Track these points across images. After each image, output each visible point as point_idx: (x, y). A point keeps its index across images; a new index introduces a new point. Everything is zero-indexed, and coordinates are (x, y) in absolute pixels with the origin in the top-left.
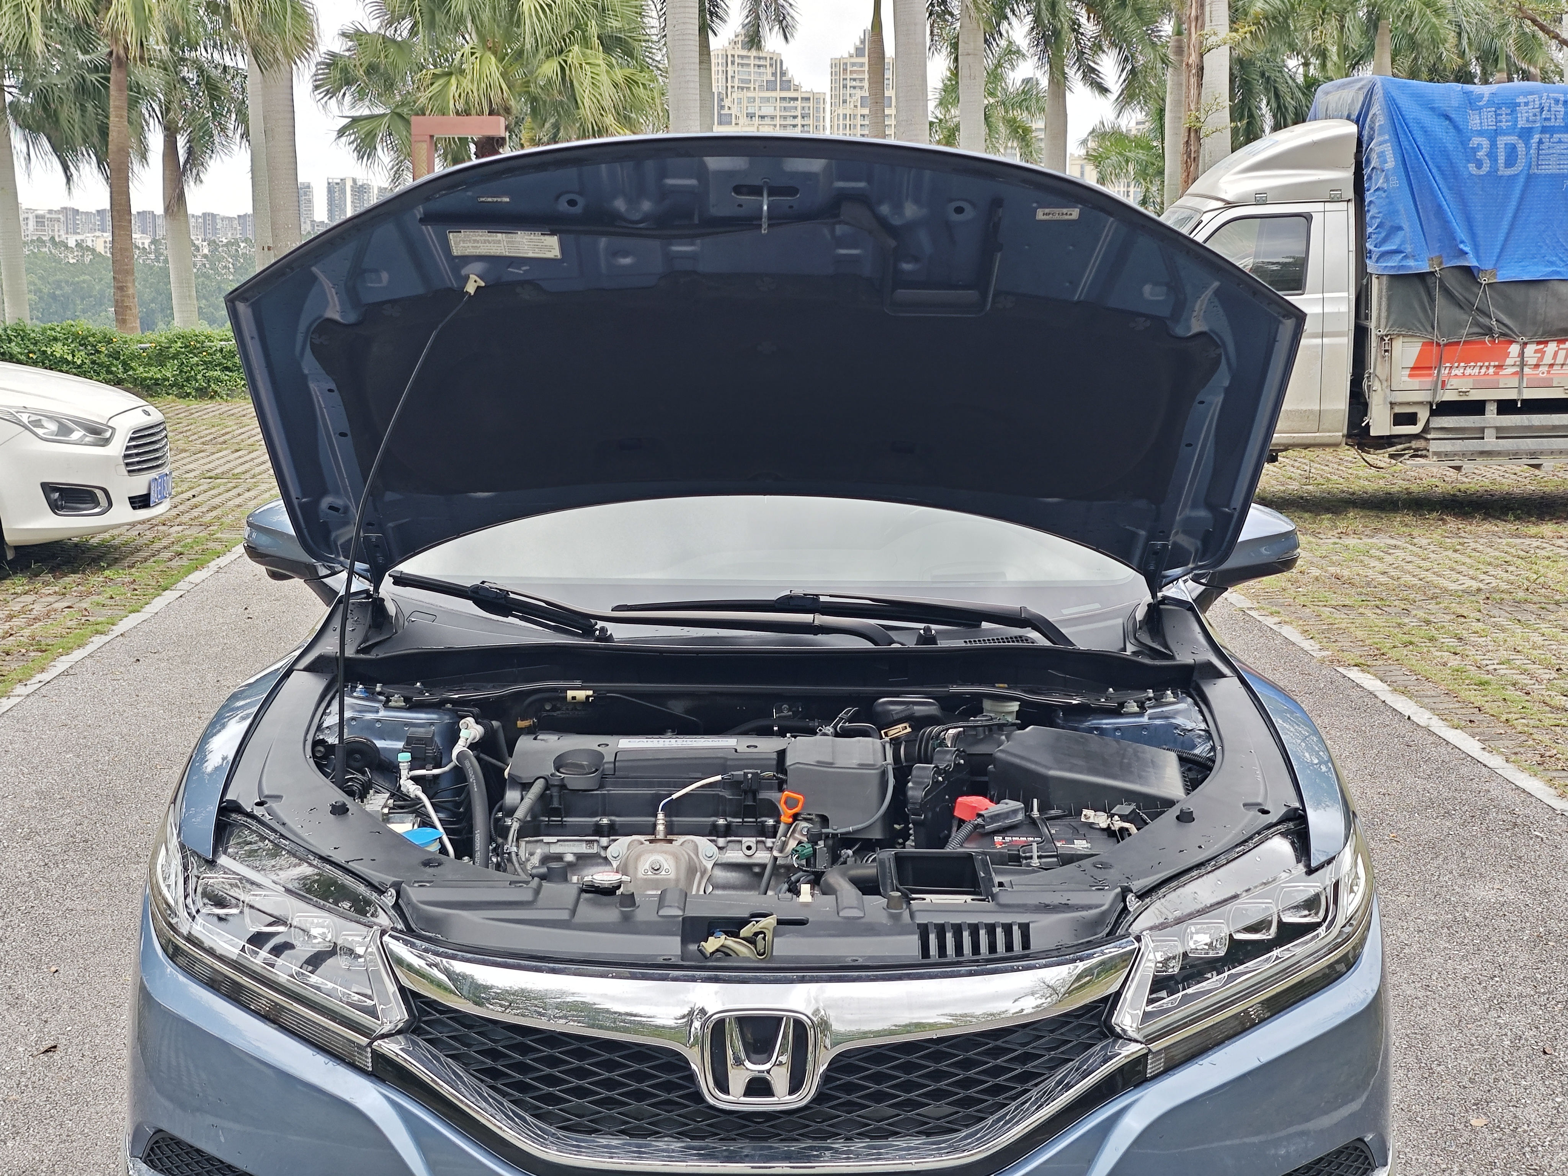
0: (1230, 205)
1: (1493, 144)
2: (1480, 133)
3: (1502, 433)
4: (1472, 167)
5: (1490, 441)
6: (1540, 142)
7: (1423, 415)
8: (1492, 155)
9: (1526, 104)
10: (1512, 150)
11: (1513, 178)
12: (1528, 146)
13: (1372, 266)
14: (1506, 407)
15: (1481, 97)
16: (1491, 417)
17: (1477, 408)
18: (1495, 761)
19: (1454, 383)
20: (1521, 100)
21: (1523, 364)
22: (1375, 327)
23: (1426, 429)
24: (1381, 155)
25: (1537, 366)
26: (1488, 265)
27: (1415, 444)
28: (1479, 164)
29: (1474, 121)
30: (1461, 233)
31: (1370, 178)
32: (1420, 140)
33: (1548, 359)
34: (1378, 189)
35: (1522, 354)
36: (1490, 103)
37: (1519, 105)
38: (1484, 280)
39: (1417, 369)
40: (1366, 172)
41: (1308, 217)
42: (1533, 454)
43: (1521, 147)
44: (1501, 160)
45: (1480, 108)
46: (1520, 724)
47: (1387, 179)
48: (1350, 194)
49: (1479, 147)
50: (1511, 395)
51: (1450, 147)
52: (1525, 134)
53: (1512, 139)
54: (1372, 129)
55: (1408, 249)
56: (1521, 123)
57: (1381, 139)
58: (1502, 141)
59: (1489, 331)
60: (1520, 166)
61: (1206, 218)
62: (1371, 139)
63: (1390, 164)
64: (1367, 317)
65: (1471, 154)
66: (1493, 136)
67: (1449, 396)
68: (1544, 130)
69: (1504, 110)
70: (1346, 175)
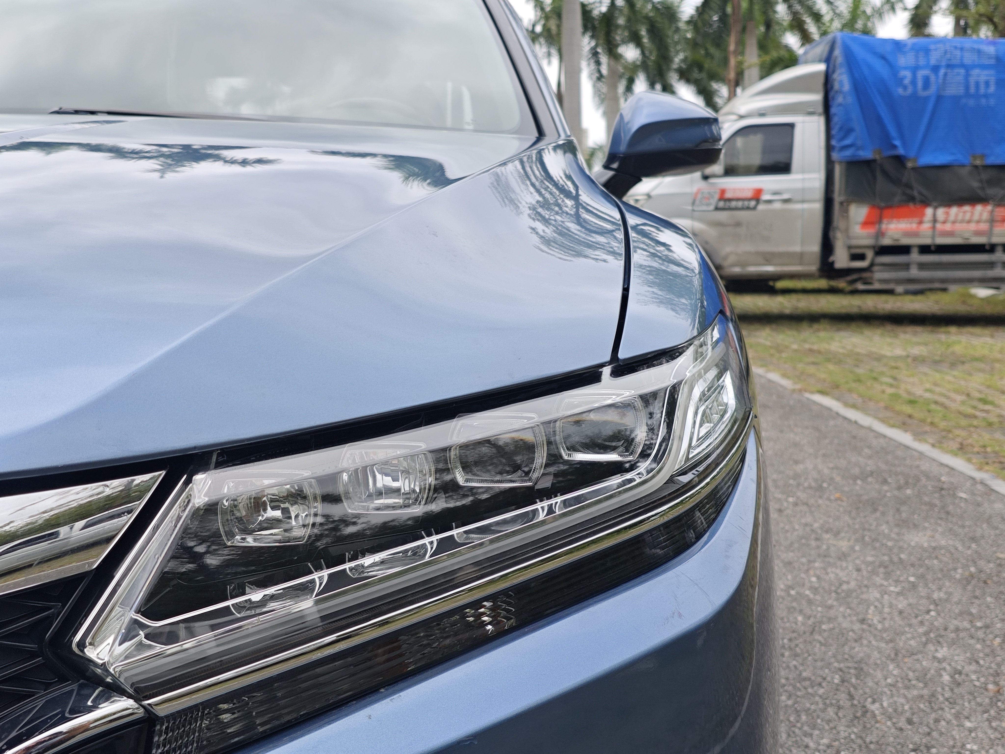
0: (741, 117)
1: (914, 75)
2: (906, 68)
3: (922, 266)
4: (900, 90)
5: (914, 272)
6: (945, 75)
7: (870, 254)
8: (914, 82)
9: (936, 50)
10: (927, 79)
11: (927, 98)
12: (937, 77)
13: (835, 156)
14: (925, 249)
15: (906, 45)
16: (915, 256)
17: (905, 250)
19: (890, 233)
20: (933, 47)
21: (935, 221)
22: (838, 198)
23: (872, 265)
24: (841, 83)
25: (944, 222)
26: (912, 154)
27: (865, 275)
28: (905, 88)
29: (902, 61)
30: (893, 132)
31: (834, 98)
32: (866, 72)
33: (952, 217)
34: (840, 105)
35: (934, 215)
36: (912, 49)
37: (931, 50)
38: (910, 165)
39: (866, 224)
40: (831, 94)
41: (791, 126)
42: (943, 281)
43: (933, 78)
44: (920, 84)
45: (906, 53)
47: (844, 98)
48: (820, 109)
49: (905, 77)
50: (927, 241)
51: (886, 77)
52: (935, 69)
53: (926, 72)
54: (835, 65)
55: (859, 143)
56: (933, 62)
57: (841, 71)
58: (921, 73)
59: (912, 199)
60: (933, 90)
61: (725, 126)
62: (834, 72)
63: (847, 87)
64: (832, 191)
65: (900, 82)
66: (915, 69)
67: (886, 241)
68: (949, 66)
69: (921, 54)
70: (817, 97)
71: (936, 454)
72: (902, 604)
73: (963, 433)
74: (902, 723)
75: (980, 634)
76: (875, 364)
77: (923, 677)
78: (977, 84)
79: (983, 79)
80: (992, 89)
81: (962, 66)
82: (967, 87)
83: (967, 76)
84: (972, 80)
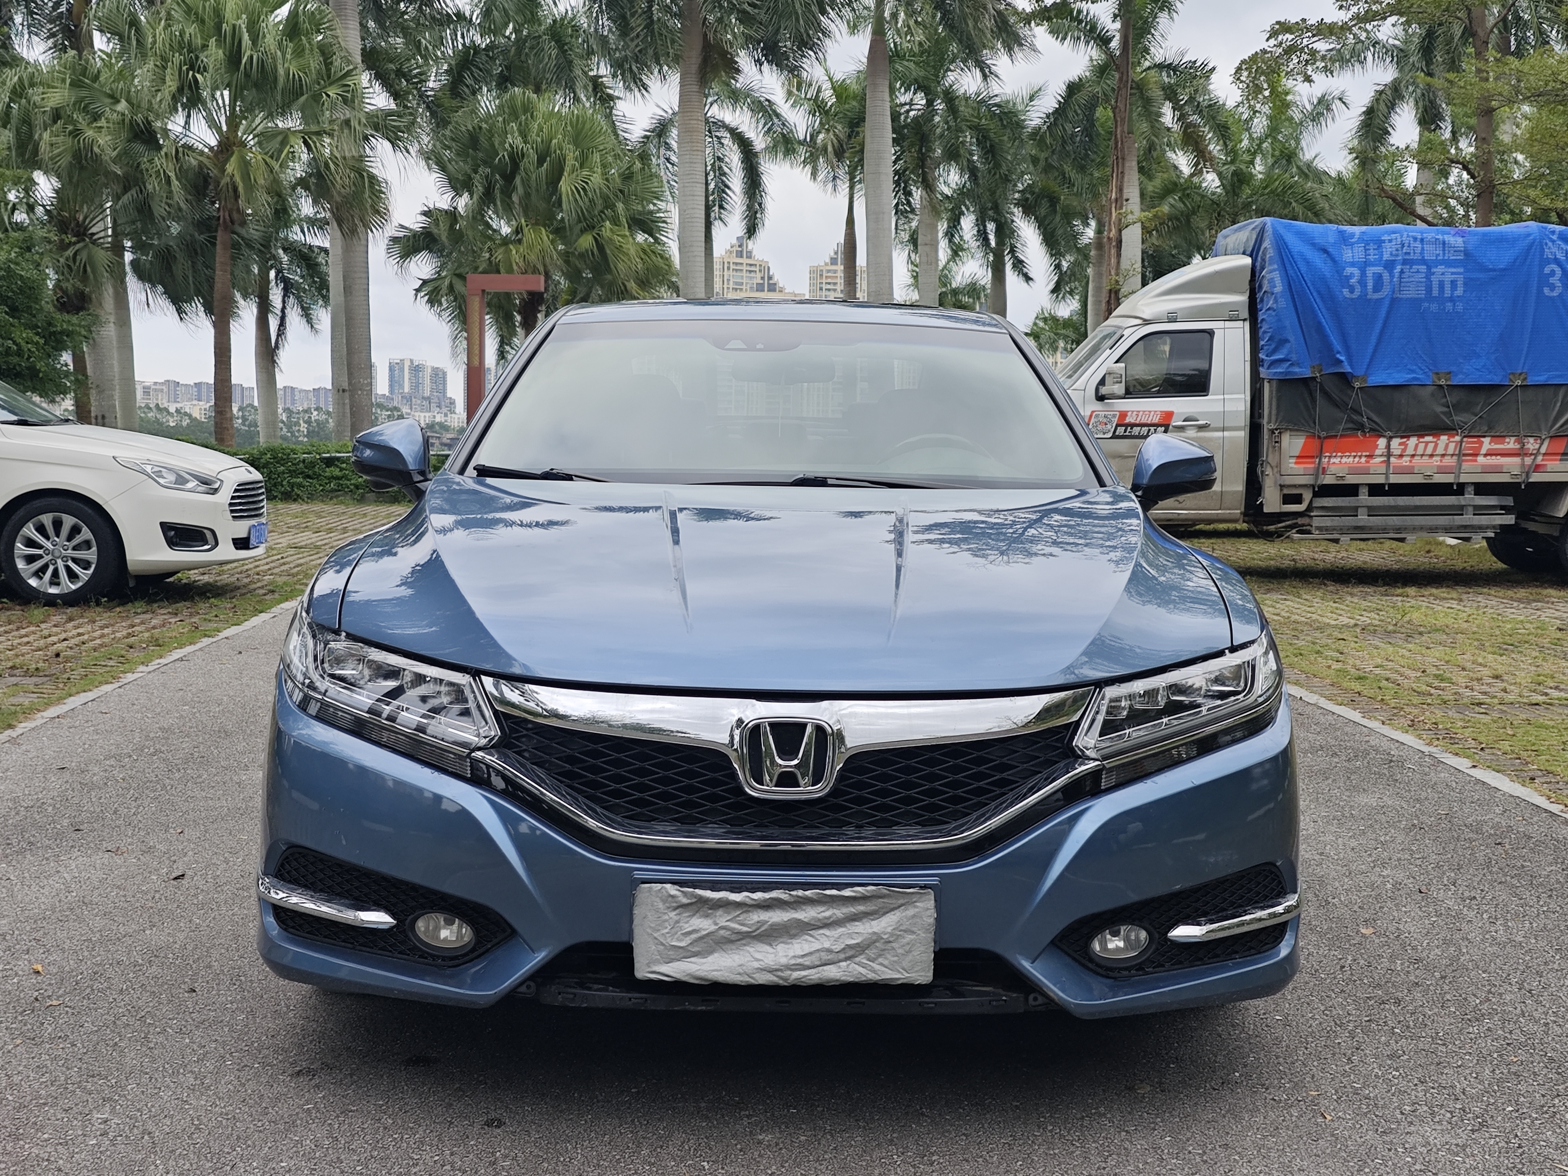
0: (1146, 322)
1: (1363, 273)
2: (1353, 264)
3: (1372, 511)
4: (1346, 292)
5: (1363, 518)
6: (1402, 272)
7: (1307, 496)
8: (1362, 282)
9: (1390, 241)
10: (1378, 278)
11: (1379, 301)
12: (1392, 276)
13: (1263, 372)
14: (1376, 490)
15: (1352, 235)
16: (1364, 497)
17: (1352, 490)
18: (1374, 725)
19: (1332, 469)
20: (1386, 237)
21: (1389, 455)
22: (1267, 425)
23: (1310, 508)
24: (1271, 281)
25: (1401, 456)
26: (1360, 372)
27: (1300, 521)
28: (1352, 290)
29: (1348, 255)
30: (1337, 346)
31: (1262, 300)
32: (1303, 269)
33: (1410, 451)
34: (1269, 309)
35: (1388, 447)
36: (1361, 240)
37: (1384, 242)
38: (1357, 385)
39: (1301, 458)
40: (1259, 295)
41: (1210, 333)
42: (1398, 530)
43: (1386, 276)
44: (1370, 285)
45: (1352, 244)
46: (1393, 703)
47: (1276, 301)
48: (1246, 314)
49: (1352, 275)
50: (1381, 480)
51: (1328, 275)
52: (1389, 265)
53: (1378, 269)
54: (1263, 260)
55: (1294, 357)
56: (1386, 256)
57: (1271, 268)
58: (1371, 271)
59: (1361, 427)
60: (1386, 291)
61: (1126, 333)
62: (1263, 268)
63: (1279, 288)
64: (1261, 416)
65: (1345, 281)
66: (1363, 267)
67: (1328, 480)
68: (1405, 262)
69: (1372, 246)
70: (1242, 298)
71: (1386, 730)
72: (1353, 843)
73: (1416, 711)
74: (1356, 908)
75: (1418, 862)
76: (1318, 634)
77: (1372, 886)
78: (1441, 285)
79: (1448, 278)
80: (1459, 291)
81: (1423, 261)
82: (1429, 289)
83: (1429, 274)
84: (1435, 279)
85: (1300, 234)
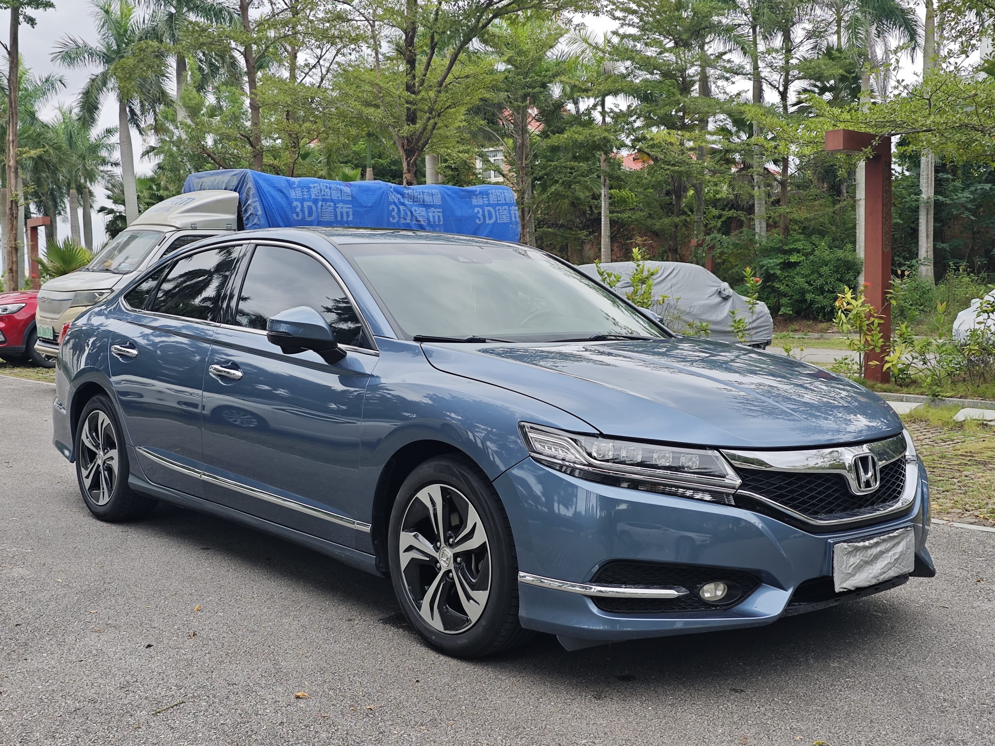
0: (179, 229)
1: (302, 205)
2: (296, 200)
4: (294, 215)
6: (322, 206)
8: (302, 210)
9: (314, 187)
10: (310, 208)
11: (312, 222)
12: (317, 208)
15: (294, 183)
20: (311, 185)
24: (255, 208)
28: (298, 215)
29: (293, 194)
31: (248, 219)
32: (271, 201)
34: (255, 224)
36: (299, 186)
37: (311, 187)
40: (245, 216)
43: (314, 208)
44: (306, 212)
45: (294, 188)
47: (259, 219)
48: (236, 227)
49: (297, 206)
51: (285, 206)
52: (315, 201)
53: (310, 204)
54: (248, 195)
56: (313, 196)
57: (254, 200)
58: (306, 204)
60: (314, 216)
61: (168, 235)
62: (247, 200)
63: (260, 212)
65: (293, 209)
66: (302, 201)
68: (324, 200)
69: (305, 190)
70: (234, 217)
78: (342, 213)
79: (345, 210)
80: (351, 218)
81: (332, 200)
82: (336, 216)
83: (335, 208)
84: (338, 210)
85: (266, 180)
